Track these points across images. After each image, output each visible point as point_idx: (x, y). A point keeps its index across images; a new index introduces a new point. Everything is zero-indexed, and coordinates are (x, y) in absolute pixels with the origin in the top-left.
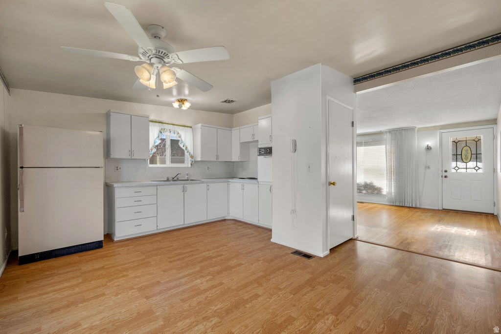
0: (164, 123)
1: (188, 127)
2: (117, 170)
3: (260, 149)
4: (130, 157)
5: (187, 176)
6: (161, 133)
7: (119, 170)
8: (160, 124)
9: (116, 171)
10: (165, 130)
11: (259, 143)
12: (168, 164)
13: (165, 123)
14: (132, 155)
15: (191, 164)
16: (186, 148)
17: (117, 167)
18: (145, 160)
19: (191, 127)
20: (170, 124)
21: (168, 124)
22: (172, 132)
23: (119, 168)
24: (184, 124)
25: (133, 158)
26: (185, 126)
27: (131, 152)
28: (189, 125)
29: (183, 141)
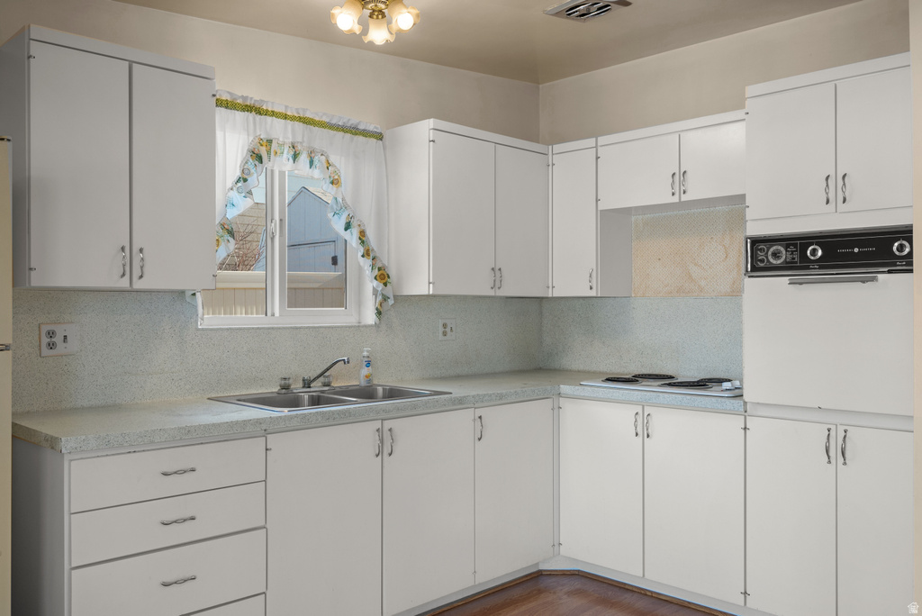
0: (266, 113)
1: (365, 133)
2: (51, 346)
3: (757, 243)
4: (124, 283)
5: (365, 371)
6: (260, 159)
7: (61, 348)
8: (251, 116)
9: (46, 351)
10: (274, 145)
11: (749, 214)
12: (278, 312)
13: (273, 114)
14: (136, 272)
15: (379, 313)
16: (362, 233)
17: (51, 334)
18: (182, 292)
19: (379, 137)
20: (293, 118)
21: (285, 117)
22: (304, 158)
23: (58, 339)
24: (353, 121)
25: (138, 285)
26: (354, 131)
27: (130, 257)
28: (371, 128)
29: (349, 201)
